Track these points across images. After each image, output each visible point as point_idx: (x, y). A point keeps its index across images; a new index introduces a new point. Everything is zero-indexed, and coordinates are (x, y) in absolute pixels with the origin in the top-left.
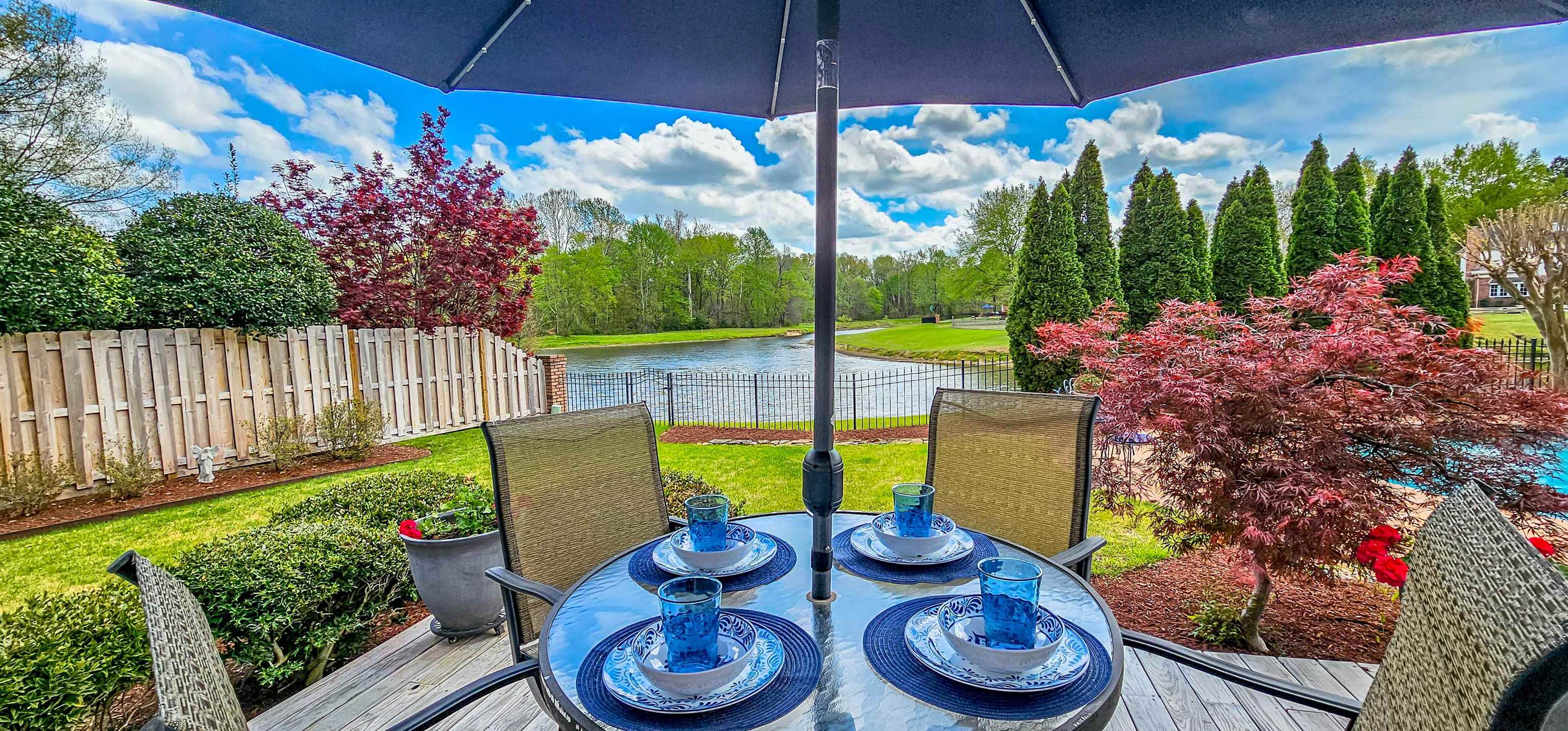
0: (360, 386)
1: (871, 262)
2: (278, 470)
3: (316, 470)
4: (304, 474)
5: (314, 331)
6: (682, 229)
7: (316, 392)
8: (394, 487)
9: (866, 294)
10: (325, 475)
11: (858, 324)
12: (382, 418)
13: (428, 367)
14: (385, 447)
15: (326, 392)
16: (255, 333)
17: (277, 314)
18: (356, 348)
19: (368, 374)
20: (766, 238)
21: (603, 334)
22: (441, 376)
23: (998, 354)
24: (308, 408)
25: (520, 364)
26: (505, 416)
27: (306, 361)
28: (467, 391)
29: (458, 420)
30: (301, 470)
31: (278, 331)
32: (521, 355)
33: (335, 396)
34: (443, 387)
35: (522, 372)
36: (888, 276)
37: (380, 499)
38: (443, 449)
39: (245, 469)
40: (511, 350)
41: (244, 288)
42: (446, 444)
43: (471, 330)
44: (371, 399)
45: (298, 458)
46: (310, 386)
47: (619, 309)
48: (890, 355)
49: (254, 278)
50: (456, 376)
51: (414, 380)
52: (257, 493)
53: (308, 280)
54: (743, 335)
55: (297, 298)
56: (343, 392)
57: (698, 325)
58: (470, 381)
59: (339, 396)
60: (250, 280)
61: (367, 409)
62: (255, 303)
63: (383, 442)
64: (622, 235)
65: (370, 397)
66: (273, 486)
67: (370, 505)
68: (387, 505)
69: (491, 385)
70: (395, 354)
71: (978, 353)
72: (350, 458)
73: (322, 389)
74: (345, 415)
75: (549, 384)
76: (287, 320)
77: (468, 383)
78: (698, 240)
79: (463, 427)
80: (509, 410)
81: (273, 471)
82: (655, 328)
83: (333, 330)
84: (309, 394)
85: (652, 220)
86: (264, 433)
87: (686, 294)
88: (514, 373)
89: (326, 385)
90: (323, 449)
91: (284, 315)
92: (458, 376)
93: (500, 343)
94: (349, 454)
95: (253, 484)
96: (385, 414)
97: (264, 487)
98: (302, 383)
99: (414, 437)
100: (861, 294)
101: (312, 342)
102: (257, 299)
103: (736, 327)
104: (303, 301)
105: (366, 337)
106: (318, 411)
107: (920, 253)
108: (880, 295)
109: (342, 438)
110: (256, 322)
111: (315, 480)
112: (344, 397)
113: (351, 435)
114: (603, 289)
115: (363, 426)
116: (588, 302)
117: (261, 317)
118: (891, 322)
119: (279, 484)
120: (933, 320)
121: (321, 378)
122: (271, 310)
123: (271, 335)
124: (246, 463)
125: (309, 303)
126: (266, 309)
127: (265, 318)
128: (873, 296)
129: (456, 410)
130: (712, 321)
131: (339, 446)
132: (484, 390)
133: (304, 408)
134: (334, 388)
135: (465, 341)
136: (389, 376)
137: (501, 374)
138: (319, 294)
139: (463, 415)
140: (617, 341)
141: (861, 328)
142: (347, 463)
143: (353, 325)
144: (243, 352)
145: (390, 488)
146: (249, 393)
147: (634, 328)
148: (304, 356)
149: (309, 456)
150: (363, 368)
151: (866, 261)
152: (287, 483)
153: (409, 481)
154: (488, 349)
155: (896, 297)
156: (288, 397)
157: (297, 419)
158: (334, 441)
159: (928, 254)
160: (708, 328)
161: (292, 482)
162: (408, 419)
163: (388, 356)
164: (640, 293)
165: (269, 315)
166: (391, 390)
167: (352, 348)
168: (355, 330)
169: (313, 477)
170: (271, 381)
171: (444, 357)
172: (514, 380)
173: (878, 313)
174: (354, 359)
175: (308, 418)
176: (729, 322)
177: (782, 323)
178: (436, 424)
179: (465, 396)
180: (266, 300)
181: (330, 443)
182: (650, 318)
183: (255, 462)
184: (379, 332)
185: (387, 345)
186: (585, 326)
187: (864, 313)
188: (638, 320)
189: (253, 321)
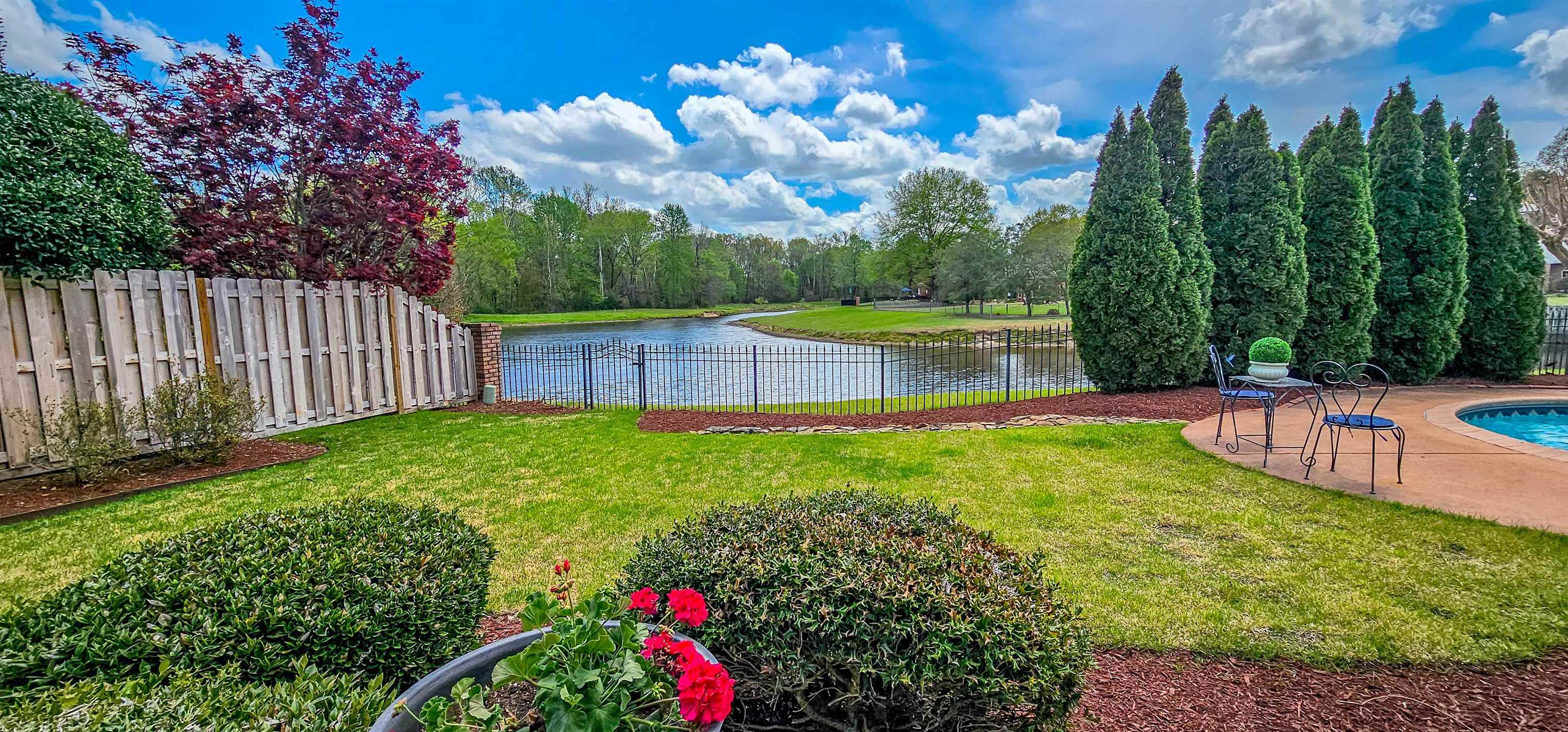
0: (217, 358)
1: (786, 246)
2: (79, 482)
3: (145, 480)
4: (126, 487)
5: (138, 278)
6: (592, 204)
7: (146, 366)
8: (294, 548)
9: (782, 276)
10: (161, 488)
11: (774, 306)
12: (250, 401)
13: (317, 335)
14: (257, 443)
15: (162, 368)
16: (33, 274)
17: (73, 247)
18: (208, 305)
19: (227, 341)
20: (684, 216)
21: (506, 313)
22: (337, 347)
23: (930, 335)
24: (133, 388)
25: (443, 332)
26: (423, 400)
27: (127, 320)
28: (373, 366)
29: (360, 405)
30: (119, 482)
31: (76, 272)
32: (443, 321)
33: (175, 370)
34: (339, 360)
35: (444, 344)
36: (804, 258)
37: (261, 580)
38: (343, 445)
39: (23, 482)
40: (431, 315)
41: (10, 202)
42: (346, 437)
43: (376, 285)
44: (234, 376)
45: (116, 463)
46: (135, 356)
47: (522, 287)
48: (819, 336)
49: (28, 188)
50: (356, 346)
51: (298, 351)
52: (37, 523)
53: (126, 199)
54: (659, 316)
55: (109, 223)
56: (190, 367)
57: (611, 305)
58: (377, 354)
59: (183, 371)
60: (22, 189)
61: (227, 391)
62: (32, 226)
63: (254, 436)
64: (526, 207)
65: (233, 373)
66: (64, 510)
67: (238, 597)
68: (282, 597)
69: (404, 359)
70: (270, 314)
71: (910, 334)
72: (203, 460)
73: (155, 362)
74: (194, 400)
75: (479, 359)
76: (91, 255)
77: (373, 356)
78: (609, 216)
79: (368, 414)
80: (429, 391)
81: (71, 485)
82: (563, 307)
83: (169, 279)
84: (134, 369)
85: (559, 193)
86: (53, 427)
87: (596, 272)
88: (434, 345)
89: (162, 356)
90: (157, 449)
91: (85, 248)
92: (360, 347)
93: (417, 306)
94: (200, 454)
95: (32, 507)
96: (256, 397)
97: (49, 513)
98: (122, 353)
99: (299, 428)
100: (777, 277)
101: (136, 293)
102: (35, 220)
103: (651, 307)
104: (118, 229)
105: (224, 289)
106: (149, 393)
107: (835, 237)
108: (795, 277)
109: (188, 432)
110: (37, 256)
111: (142, 497)
112: (191, 372)
113: (203, 429)
114: (505, 263)
115: (222, 414)
116: (489, 276)
117: (43, 249)
118: (808, 305)
119: (79, 506)
120: (852, 303)
121: (153, 346)
122: (62, 239)
123: (64, 278)
124: (26, 473)
125: (129, 233)
126: (51, 237)
127: (51, 251)
128: (788, 278)
129: (357, 391)
130: (625, 301)
131: (185, 444)
132: (396, 367)
133: (126, 390)
134: (175, 361)
135: (369, 301)
136: (260, 344)
137: (418, 346)
138: (147, 222)
139: (367, 397)
140: (522, 320)
141: (779, 311)
142: (199, 468)
143: (203, 271)
144: (15, 303)
145: (285, 548)
146: (29, 366)
147: (540, 306)
148: (124, 312)
149: (134, 458)
150: (220, 333)
151: (781, 243)
152: (92, 504)
153: (327, 531)
154: (401, 312)
155: (811, 280)
156: (97, 375)
157: (114, 406)
158: (177, 436)
159: (842, 238)
160: (621, 308)
161: (102, 502)
162: (289, 404)
163: (258, 318)
164: (546, 270)
165: (59, 246)
166: (263, 366)
167: (202, 304)
168: (207, 280)
169: (139, 492)
170: (68, 349)
171: (339, 322)
172: (434, 354)
173: (793, 296)
174: (207, 320)
175: (131, 403)
176: (644, 303)
177: (699, 304)
178: (330, 410)
179: (371, 375)
180: (50, 222)
181: (170, 439)
182: (558, 296)
183: (40, 471)
184: (244, 283)
185: (256, 303)
186: (486, 305)
187: (780, 295)
188: (544, 298)
189: (30, 255)
